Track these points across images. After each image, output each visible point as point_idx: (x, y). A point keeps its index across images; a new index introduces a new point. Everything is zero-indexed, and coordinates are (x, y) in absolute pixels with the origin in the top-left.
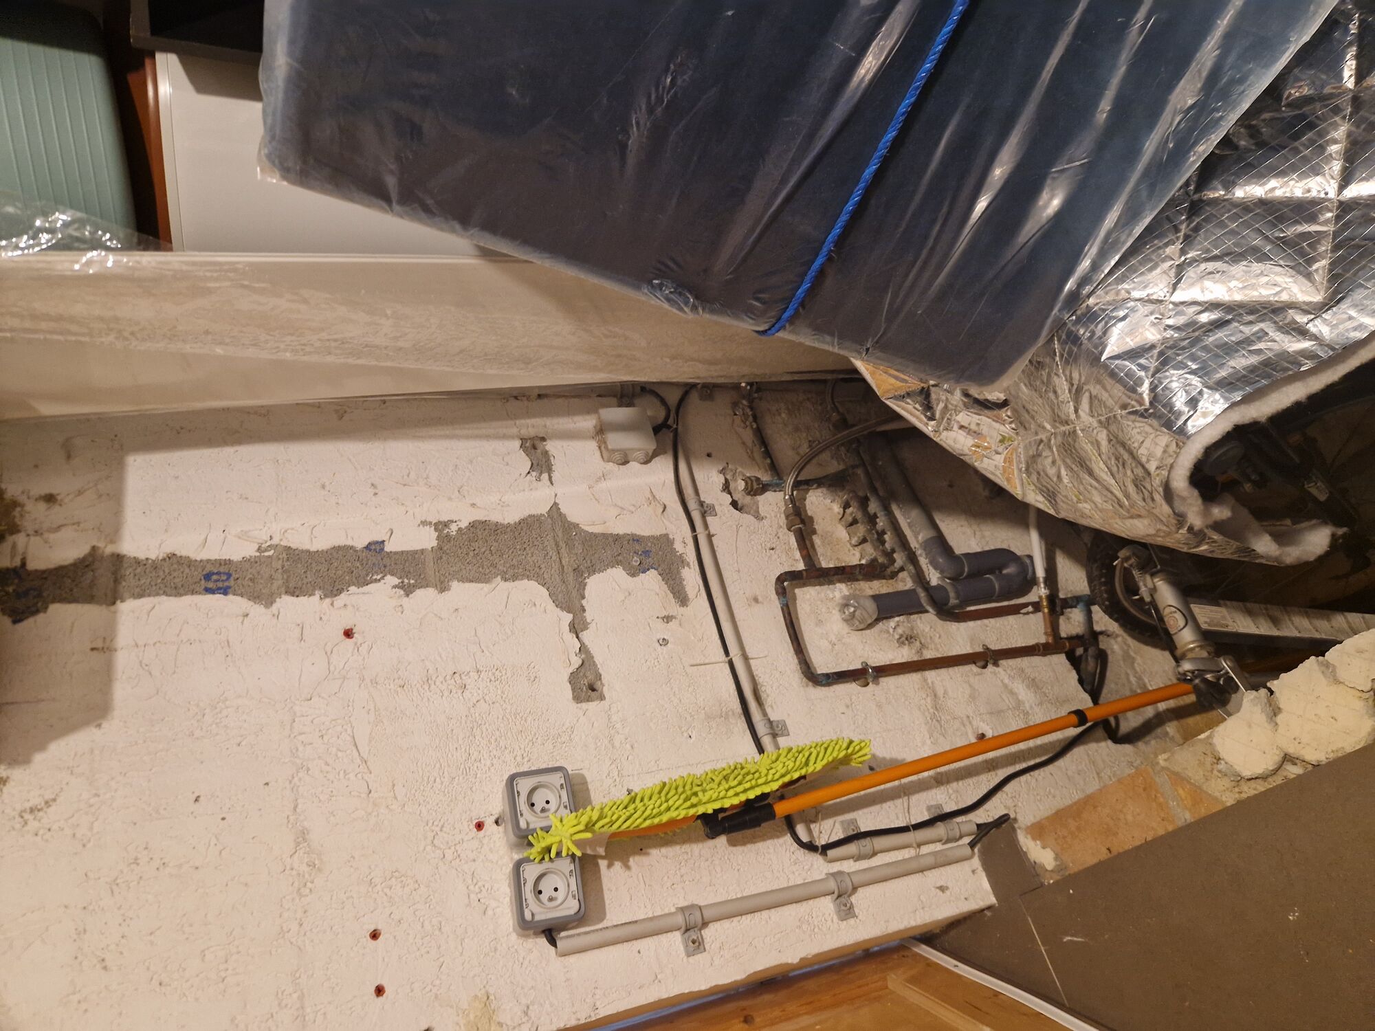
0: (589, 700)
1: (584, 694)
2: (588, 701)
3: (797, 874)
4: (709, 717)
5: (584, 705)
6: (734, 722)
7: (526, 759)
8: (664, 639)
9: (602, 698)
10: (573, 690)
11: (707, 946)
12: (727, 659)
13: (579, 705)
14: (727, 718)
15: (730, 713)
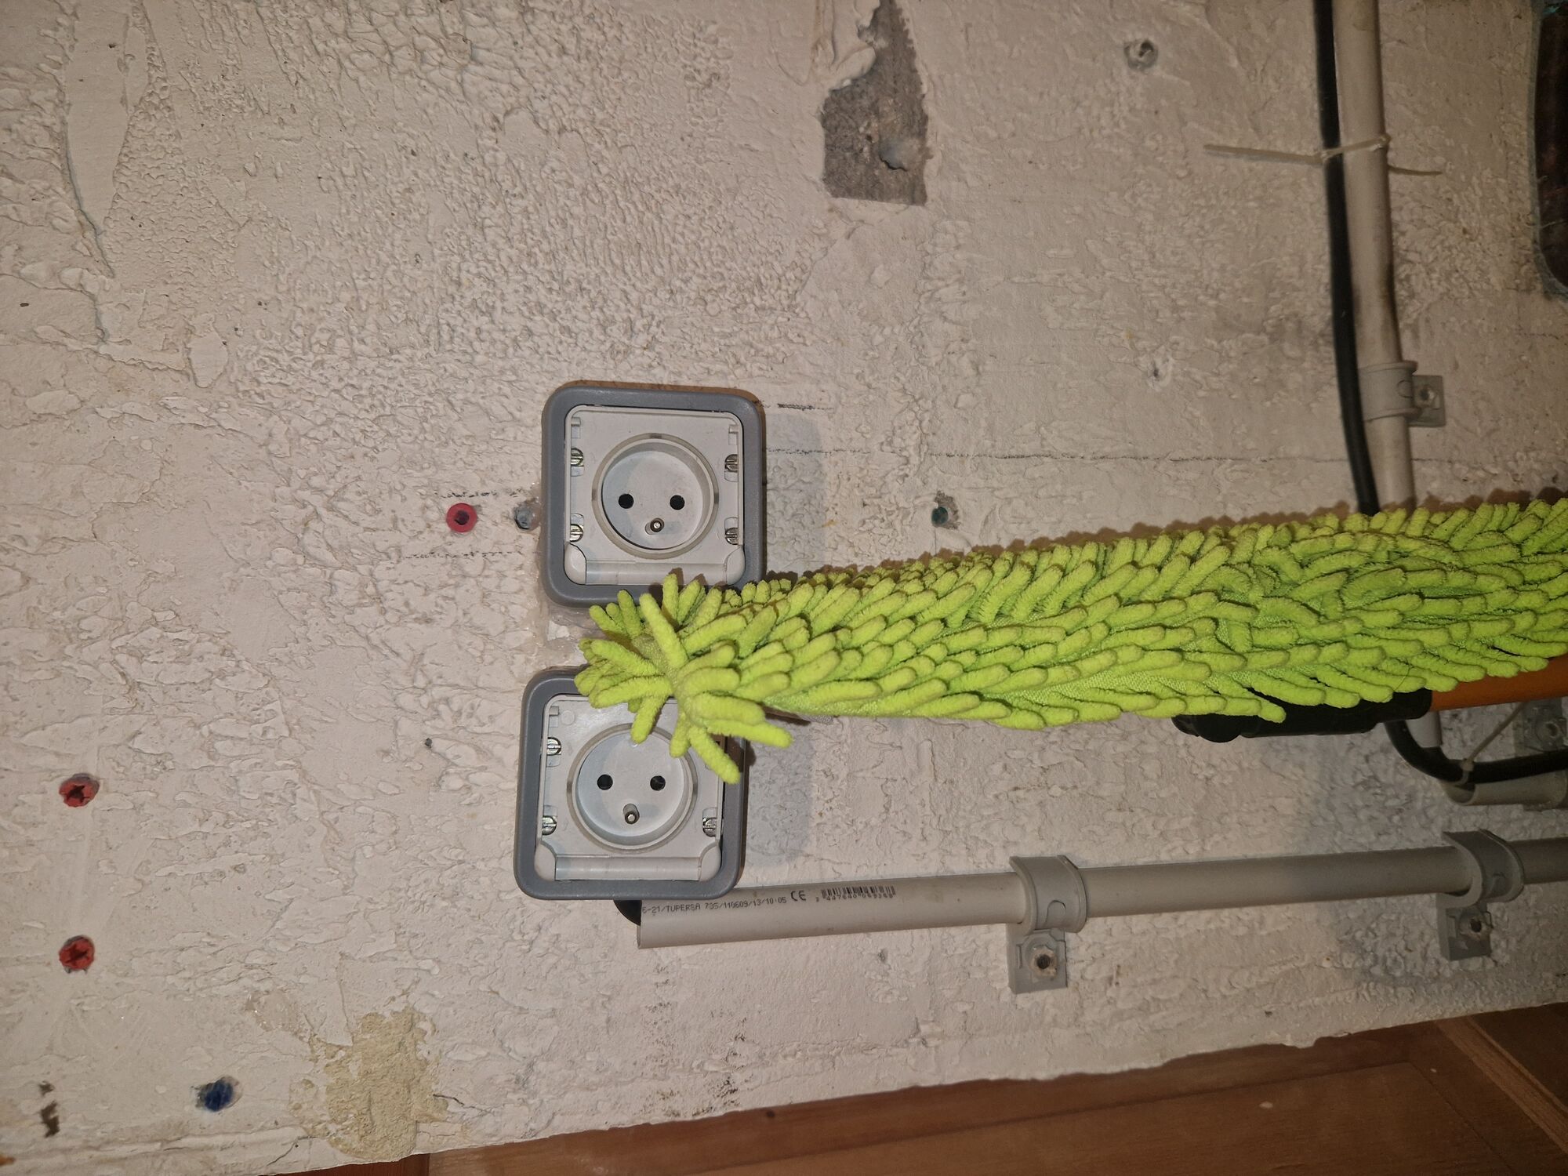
0: (872, 191)
1: (861, 168)
2: (870, 195)
3: (1363, 815)
4: (1226, 325)
5: (855, 207)
6: (1294, 353)
7: (642, 339)
8: (1147, 46)
9: (915, 194)
10: (830, 148)
11: (1073, 971)
12: (1325, 155)
13: (839, 202)
14: (1277, 335)
15: (1290, 326)
